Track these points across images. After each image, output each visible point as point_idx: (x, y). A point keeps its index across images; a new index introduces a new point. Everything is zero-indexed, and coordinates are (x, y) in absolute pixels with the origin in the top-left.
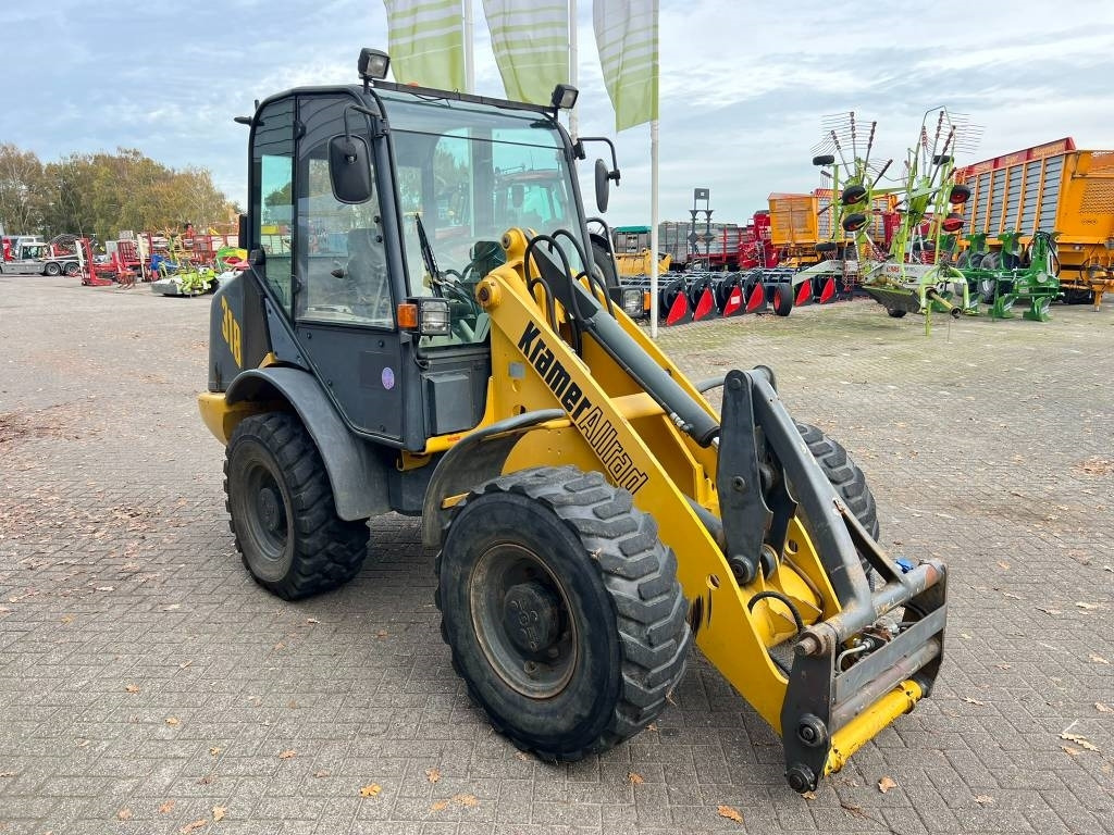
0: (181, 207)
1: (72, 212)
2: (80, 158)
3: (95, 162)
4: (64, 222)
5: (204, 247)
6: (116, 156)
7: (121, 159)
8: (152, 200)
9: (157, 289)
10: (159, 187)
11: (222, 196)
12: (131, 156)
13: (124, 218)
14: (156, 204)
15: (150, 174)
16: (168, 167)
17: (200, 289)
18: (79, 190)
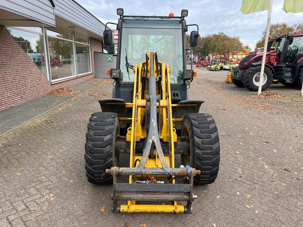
0: (230, 47)
1: (205, 49)
2: (210, 35)
3: (213, 36)
4: (203, 52)
5: (227, 58)
6: (218, 35)
7: (219, 35)
8: (223, 46)
9: (208, 68)
10: (226, 42)
11: (242, 44)
12: (221, 34)
13: (216, 50)
14: (224, 47)
15: (225, 38)
16: (230, 37)
17: (217, 69)
18: (208, 43)
